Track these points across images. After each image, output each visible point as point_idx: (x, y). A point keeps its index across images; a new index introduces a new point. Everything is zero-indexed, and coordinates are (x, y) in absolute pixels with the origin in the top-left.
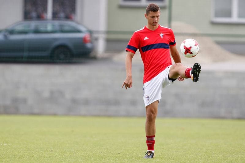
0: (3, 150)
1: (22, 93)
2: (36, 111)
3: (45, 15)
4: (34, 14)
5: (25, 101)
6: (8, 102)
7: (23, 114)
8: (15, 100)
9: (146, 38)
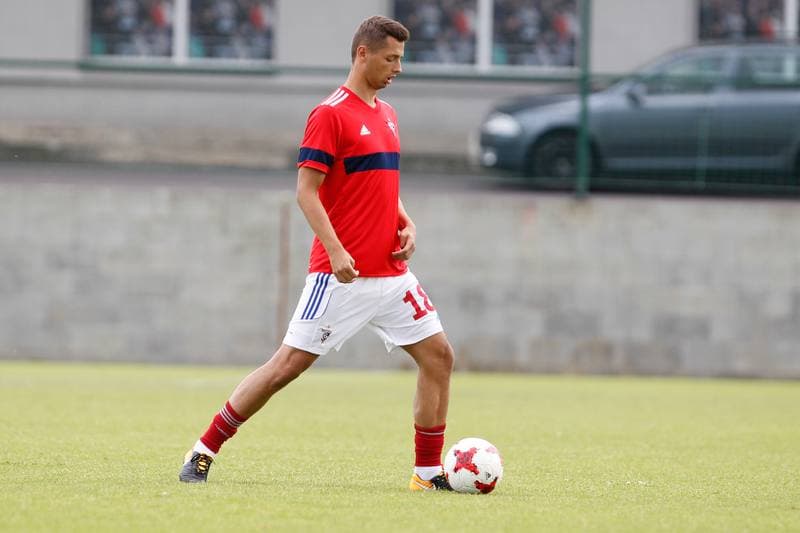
0: (638, 503)
1: (690, 301)
2: (741, 365)
3: (775, 26)
4: (735, 21)
5: (702, 328)
6: (642, 334)
7: (696, 375)
8: (668, 326)
9: (365, 131)
